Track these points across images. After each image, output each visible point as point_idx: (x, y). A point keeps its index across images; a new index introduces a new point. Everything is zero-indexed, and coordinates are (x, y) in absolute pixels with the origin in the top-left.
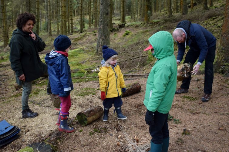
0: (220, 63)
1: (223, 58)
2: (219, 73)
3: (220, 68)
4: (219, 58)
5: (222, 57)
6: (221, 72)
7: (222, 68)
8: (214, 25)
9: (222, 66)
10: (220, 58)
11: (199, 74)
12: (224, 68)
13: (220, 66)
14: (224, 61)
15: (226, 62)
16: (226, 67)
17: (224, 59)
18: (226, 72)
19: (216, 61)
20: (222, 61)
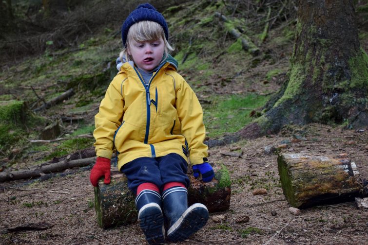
0: (317, 85)
1: (327, 66)
2: (324, 121)
3: (321, 106)
4: (311, 72)
5: (323, 64)
6: (332, 117)
7: (329, 103)
8: (187, 22)
9: (326, 94)
10: (316, 70)
11: (257, 137)
12: (341, 101)
13: (320, 99)
14: (332, 76)
15: (339, 80)
16: (344, 96)
17: (330, 70)
18: (352, 113)
19: (303, 82)
20: (324, 78)
